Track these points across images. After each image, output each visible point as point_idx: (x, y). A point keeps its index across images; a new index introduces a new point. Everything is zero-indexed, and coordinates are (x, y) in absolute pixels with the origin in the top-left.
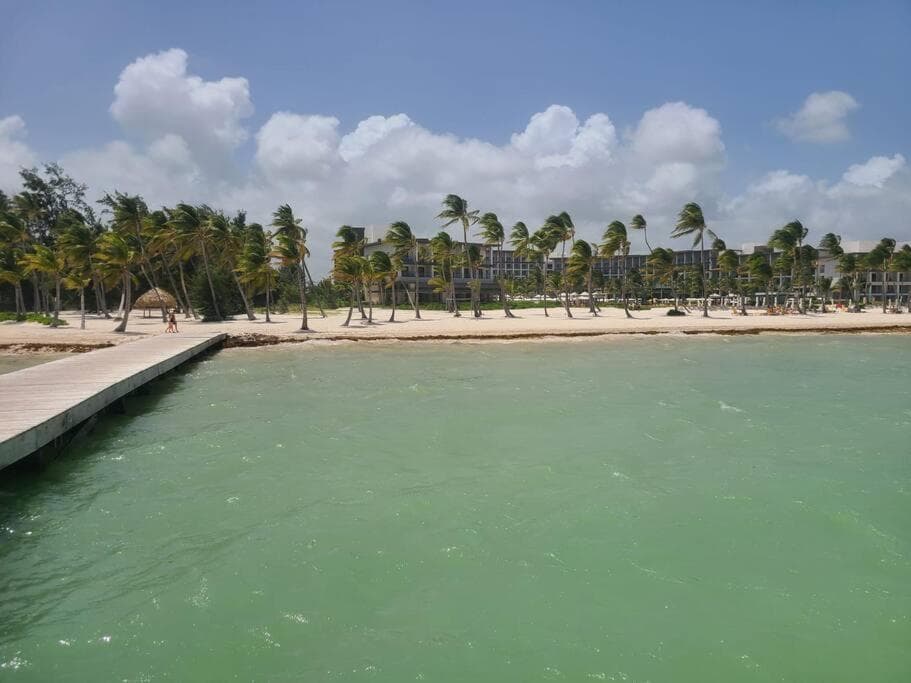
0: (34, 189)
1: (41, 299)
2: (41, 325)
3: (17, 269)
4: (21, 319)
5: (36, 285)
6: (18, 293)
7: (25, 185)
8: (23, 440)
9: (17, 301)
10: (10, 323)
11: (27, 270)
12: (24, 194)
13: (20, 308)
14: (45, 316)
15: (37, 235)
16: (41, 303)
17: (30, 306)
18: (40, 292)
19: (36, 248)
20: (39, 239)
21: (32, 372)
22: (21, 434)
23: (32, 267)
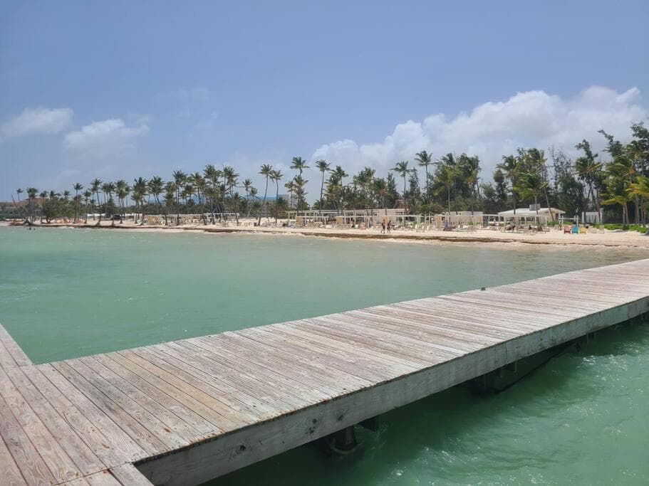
0: (640, 137)
1: (640, 214)
2: (639, 233)
3: (625, 195)
4: (626, 229)
5: (637, 206)
6: (625, 211)
7: (634, 135)
8: (619, 310)
9: (624, 216)
10: (618, 231)
11: (631, 195)
12: (634, 142)
13: (626, 221)
14: (642, 226)
15: (640, 170)
16: (640, 217)
17: (632, 220)
18: (640, 210)
19: (638, 178)
20: (641, 172)
21: (629, 265)
22: (618, 307)
23: (635, 192)
